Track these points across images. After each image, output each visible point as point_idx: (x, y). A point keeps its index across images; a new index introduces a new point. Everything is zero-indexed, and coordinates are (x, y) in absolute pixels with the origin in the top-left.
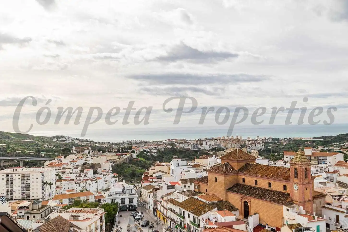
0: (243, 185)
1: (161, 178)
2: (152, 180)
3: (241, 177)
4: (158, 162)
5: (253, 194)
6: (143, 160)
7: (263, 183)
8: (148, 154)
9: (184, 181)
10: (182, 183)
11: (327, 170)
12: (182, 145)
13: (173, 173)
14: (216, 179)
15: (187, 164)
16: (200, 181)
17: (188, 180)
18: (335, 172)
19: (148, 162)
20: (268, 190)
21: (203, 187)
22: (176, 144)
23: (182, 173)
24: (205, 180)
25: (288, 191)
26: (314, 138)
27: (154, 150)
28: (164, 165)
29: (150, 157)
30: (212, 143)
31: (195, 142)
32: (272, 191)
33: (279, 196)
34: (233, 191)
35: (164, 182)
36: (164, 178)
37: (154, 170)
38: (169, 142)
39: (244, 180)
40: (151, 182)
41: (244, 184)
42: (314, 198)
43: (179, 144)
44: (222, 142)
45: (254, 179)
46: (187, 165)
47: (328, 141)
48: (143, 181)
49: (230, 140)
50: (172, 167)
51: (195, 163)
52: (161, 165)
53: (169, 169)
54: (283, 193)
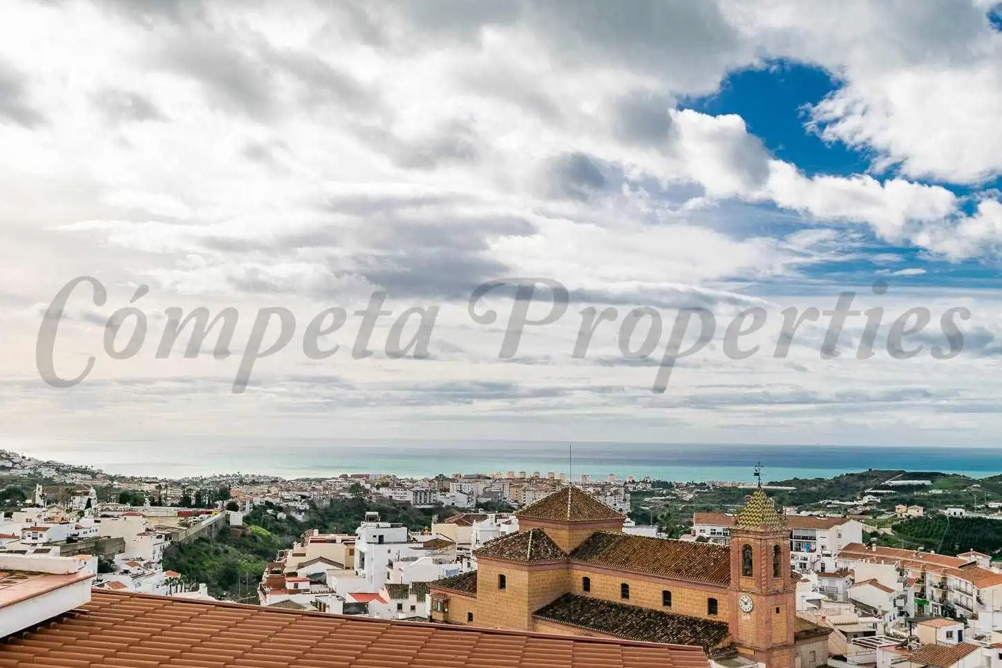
0: (585, 601)
1: (324, 583)
2: (296, 586)
3: (579, 573)
4: (316, 532)
5: (616, 626)
6: (264, 532)
7: (646, 593)
8: (281, 515)
9: (398, 591)
10: (392, 596)
11: (818, 567)
12: (385, 492)
13: (362, 566)
14: (502, 579)
15: (408, 537)
16: (451, 586)
17: (411, 587)
18: (842, 573)
19: (277, 539)
20: (662, 614)
21: (460, 605)
22: (368, 486)
23: (391, 565)
24: (467, 583)
25: (722, 615)
26: (771, 484)
27: (298, 505)
28: (334, 541)
29: (284, 525)
30: (480, 487)
31: (426, 485)
32: (672, 617)
33: (694, 631)
34: (554, 616)
35: (333, 592)
36: (333, 582)
37: (304, 555)
38: (346, 484)
39: (586, 581)
40: (292, 592)
41: (589, 595)
42: (797, 638)
43: (378, 487)
44: (507, 487)
45: (618, 581)
46: (409, 541)
47: (809, 494)
48: (267, 589)
49: (530, 481)
50: (360, 546)
51: (434, 537)
52: (324, 542)
53: (352, 552)
54: (705, 622)
